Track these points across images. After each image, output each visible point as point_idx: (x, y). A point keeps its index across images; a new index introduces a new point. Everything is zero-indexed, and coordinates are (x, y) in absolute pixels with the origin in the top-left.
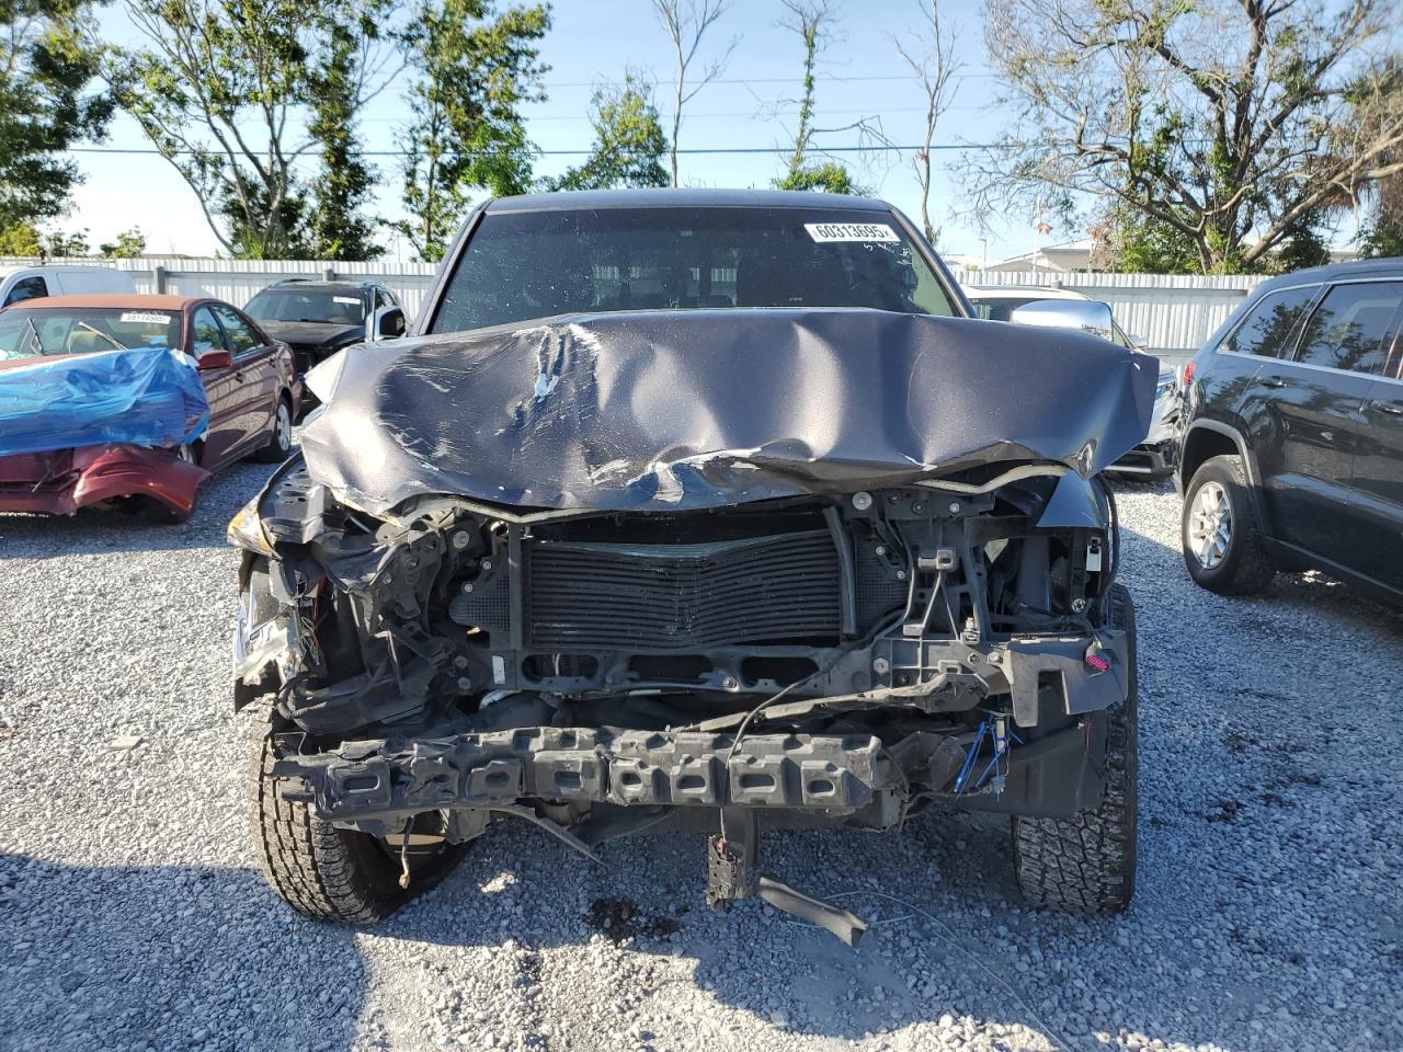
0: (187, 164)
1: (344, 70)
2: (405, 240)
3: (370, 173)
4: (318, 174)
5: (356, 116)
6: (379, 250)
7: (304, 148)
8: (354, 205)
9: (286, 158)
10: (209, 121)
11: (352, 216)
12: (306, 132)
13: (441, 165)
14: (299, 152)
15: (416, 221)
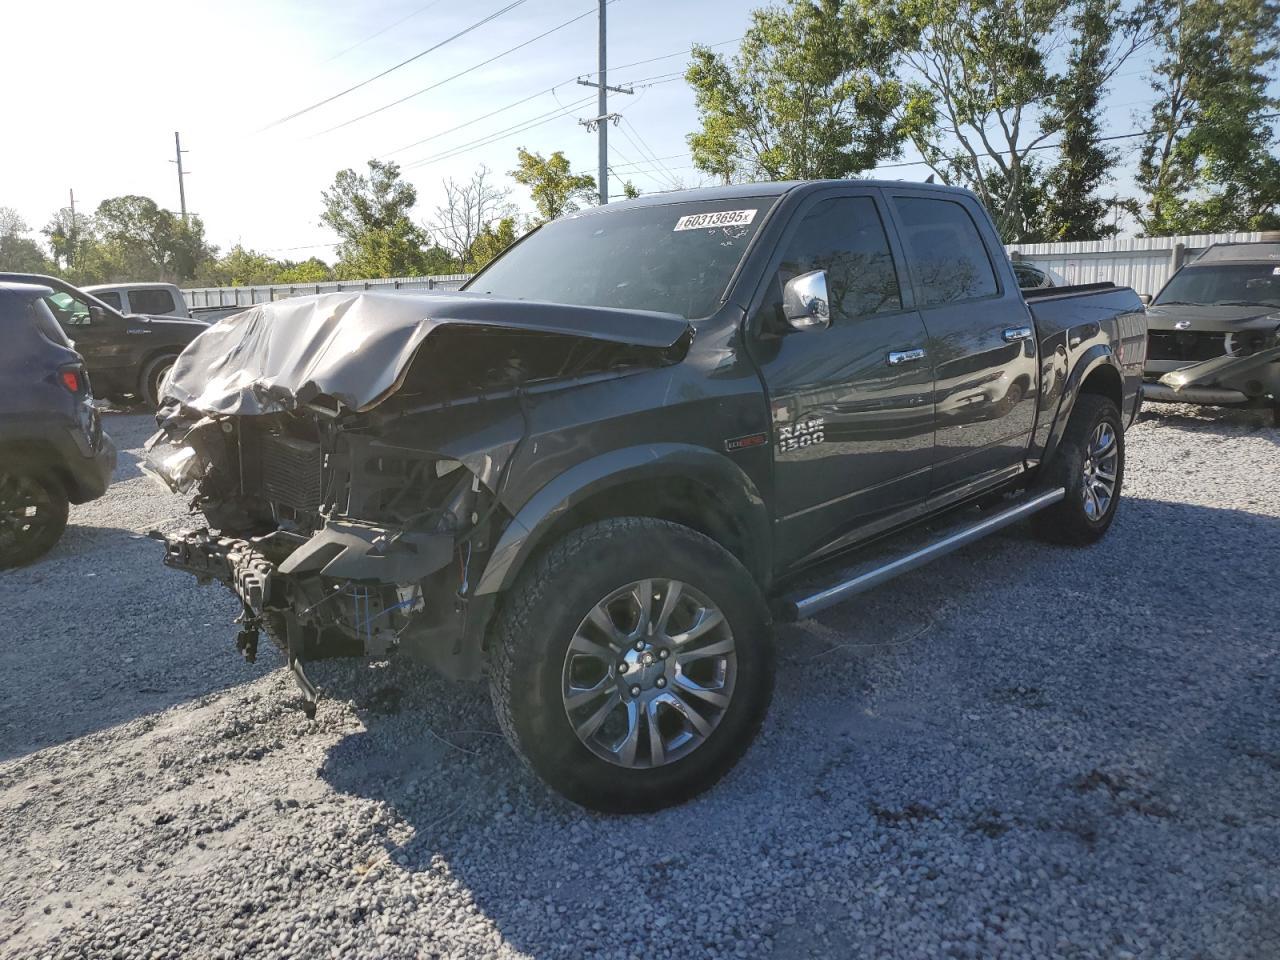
0: (946, 169)
1: (1095, 63)
2: (1130, 217)
3: (1108, 157)
4: (1057, 163)
5: (1100, 105)
6: (1111, 230)
7: (1035, 142)
8: (1091, 187)
9: (1019, 154)
10: (957, 131)
11: (1089, 197)
12: (1038, 127)
13: (1179, 139)
14: (1030, 148)
15: (1144, 199)
